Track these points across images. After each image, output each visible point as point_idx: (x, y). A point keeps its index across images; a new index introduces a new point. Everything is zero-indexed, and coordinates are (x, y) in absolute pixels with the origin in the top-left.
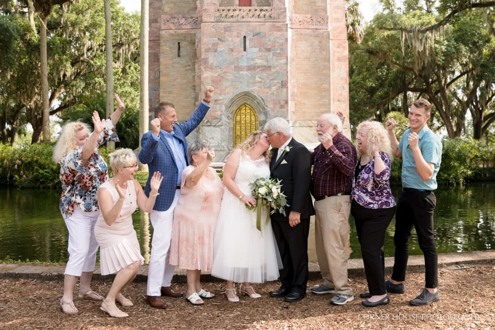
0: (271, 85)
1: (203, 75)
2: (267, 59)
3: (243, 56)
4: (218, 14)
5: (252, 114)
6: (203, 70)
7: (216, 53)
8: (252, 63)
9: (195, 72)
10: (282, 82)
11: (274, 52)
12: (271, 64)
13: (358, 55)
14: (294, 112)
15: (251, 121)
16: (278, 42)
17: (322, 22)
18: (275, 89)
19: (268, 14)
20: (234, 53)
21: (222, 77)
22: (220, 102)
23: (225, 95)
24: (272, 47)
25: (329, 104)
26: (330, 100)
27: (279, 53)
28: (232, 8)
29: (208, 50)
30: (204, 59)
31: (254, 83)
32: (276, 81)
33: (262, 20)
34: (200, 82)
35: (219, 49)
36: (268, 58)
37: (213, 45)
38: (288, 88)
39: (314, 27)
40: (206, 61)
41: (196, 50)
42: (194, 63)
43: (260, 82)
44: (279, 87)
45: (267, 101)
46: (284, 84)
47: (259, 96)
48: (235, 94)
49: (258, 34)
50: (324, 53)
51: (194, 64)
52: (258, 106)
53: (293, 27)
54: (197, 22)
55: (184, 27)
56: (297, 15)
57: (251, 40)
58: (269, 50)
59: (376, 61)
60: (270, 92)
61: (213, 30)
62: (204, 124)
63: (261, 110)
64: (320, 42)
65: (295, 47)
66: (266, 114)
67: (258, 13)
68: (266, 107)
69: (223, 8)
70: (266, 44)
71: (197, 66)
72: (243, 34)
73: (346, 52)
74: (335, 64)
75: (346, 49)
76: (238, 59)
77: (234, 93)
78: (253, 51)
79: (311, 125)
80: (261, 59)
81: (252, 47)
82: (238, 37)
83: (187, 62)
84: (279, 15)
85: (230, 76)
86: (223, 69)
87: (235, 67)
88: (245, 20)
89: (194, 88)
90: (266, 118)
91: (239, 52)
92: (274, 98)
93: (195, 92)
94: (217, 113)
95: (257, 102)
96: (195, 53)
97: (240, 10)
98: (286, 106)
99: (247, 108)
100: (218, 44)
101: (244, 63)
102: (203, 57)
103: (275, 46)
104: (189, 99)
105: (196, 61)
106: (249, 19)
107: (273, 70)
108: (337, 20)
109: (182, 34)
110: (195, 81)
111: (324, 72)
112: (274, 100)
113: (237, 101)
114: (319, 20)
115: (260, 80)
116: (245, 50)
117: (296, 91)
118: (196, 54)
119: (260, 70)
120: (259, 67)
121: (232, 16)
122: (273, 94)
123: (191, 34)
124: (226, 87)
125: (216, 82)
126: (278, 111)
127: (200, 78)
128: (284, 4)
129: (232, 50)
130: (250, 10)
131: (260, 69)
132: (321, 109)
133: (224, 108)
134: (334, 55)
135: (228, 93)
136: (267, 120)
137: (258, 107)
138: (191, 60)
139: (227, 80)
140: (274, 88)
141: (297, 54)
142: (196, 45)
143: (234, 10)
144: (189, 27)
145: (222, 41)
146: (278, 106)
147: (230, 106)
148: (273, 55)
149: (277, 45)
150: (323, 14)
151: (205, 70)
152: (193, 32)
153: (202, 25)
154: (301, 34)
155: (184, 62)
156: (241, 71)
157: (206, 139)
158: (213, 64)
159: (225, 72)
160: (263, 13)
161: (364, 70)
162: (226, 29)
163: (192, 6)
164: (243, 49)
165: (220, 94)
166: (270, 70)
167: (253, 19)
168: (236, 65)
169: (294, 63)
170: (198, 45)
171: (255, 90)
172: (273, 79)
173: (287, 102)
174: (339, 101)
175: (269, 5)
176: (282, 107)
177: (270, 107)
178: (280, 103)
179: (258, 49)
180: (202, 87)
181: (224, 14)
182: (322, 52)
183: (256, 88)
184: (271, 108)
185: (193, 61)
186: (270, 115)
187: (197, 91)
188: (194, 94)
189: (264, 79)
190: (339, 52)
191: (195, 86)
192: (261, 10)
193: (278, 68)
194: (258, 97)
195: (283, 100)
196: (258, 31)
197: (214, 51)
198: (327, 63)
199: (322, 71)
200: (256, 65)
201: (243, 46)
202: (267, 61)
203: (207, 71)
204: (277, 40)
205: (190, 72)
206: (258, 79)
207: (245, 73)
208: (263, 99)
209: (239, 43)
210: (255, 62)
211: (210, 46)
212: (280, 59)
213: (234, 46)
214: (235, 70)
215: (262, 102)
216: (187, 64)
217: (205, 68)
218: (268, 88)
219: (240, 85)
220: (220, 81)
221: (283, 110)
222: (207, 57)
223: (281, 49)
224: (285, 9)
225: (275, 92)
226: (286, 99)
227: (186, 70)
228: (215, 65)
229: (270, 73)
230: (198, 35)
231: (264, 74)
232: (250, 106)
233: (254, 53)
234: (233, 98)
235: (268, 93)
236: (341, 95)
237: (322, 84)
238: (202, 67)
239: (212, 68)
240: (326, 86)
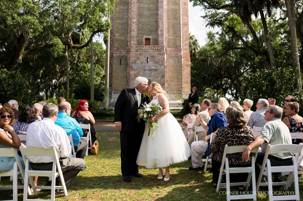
2: (156, 66)
3: (146, 65)
4: (137, 48)
7: (136, 64)
8: (150, 68)
9: (127, 71)
10: (162, 76)
11: (159, 63)
12: (158, 68)
14: (167, 88)
17: (179, 51)
19: (157, 49)
20: (143, 64)
21: (138, 74)
26: (182, 83)
27: (161, 64)
28: (142, 46)
29: (133, 63)
31: (151, 76)
32: (160, 75)
33: (154, 51)
34: (129, 75)
35: (137, 62)
37: (135, 60)
38: (165, 78)
39: (176, 53)
40: (132, 67)
41: (127, 62)
43: (154, 76)
44: (161, 78)
49: (153, 56)
50: (180, 64)
51: (127, 68)
53: (167, 53)
54: (128, 51)
55: (123, 53)
56: (169, 48)
57: (150, 59)
58: (157, 63)
61: (135, 55)
64: (178, 59)
65: (168, 61)
67: (153, 48)
69: (139, 46)
70: (156, 60)
71: (128, 69)
72: (147, 56)
74: (185, 68)
75: (189, 61)
76: (144, 66)
78: (150, 63)
79: (174, 93)
80: (154, 66)
81: (150, 62)
82: (145, 57)
84: (161, 49)
85: (141, 73)
86: (138, 70)
87: (143, 69)
88: (147, 51)
91: (145, 63)
96: (127, 64)
97: (146, 47)
100: (137, 60)
101: (147, 68)
102: (131, 65)
103: (159, 61)
104: (125, 82)
106: (149, 50)
107: (159, 71)
108: (186, 49)
109: (122, 56)
110: (127, 75)
111: (180, 71)
114: (178, 50)
115: (153, 75)
116: (147, 62)
117: (168, 79)
120: (153, 70)
121: (142, 49)
123: (126, 56)
127: (129, 73)
128: (163, 45)
129: (142, 63)
130: (150, 47)
132: (179, 87)
134: (184, 64)
138: (125, 66)
139: (140, 75)
140: (159, 78)
141: (169, 64)
143: (143, 47)
144: (125, 53)
148: (159, 65)
149: (160, 61)
150: (179, 48)
152: (126, 55)
153: (130, 53)
154: (170, 56)
155: (123, 67)
159: (139, 72)
160: (155, 48)
162: (140, 54)
163: (126, 44)
164: (146, 62)
166: (158, 71)
167: (151, 50)
169: (167, 68)
170: (128, 60)
171: (151, 79)
173: (164, 84)
174: (186, 83)
175: (157, 45)
179: (153, 62)
180: (130, 77)
181: (139, 48)
187: (128, 79)
189: (155, 74)
190: (186, 63)
191: (127, 77)
192: (154, 47)
193: (161, 70)
196: (153, 55)
198: (181, 68)
201: (147, 61)
203: (132, 71)
204: (160, 59)
205: (125, 71)
206: (152, 74)
207: (147, 72)
209: (145, 60)
211: (134, 61)
212: (162, 67)
213: (143, 61)
214: (143, 71)
218: (157, 78)
220: (137, 75)
223: (162, 63)
224: (164, 46)
227: (124, 70)
228: (135, 68)
229: (158, 72)
230: (128, 56)
231: (155, 72)
235: (157, 80)
236: (187, 80)
237: (179, 76)
238: (130, 70)
239: (134, 70)
240: (180, 77)
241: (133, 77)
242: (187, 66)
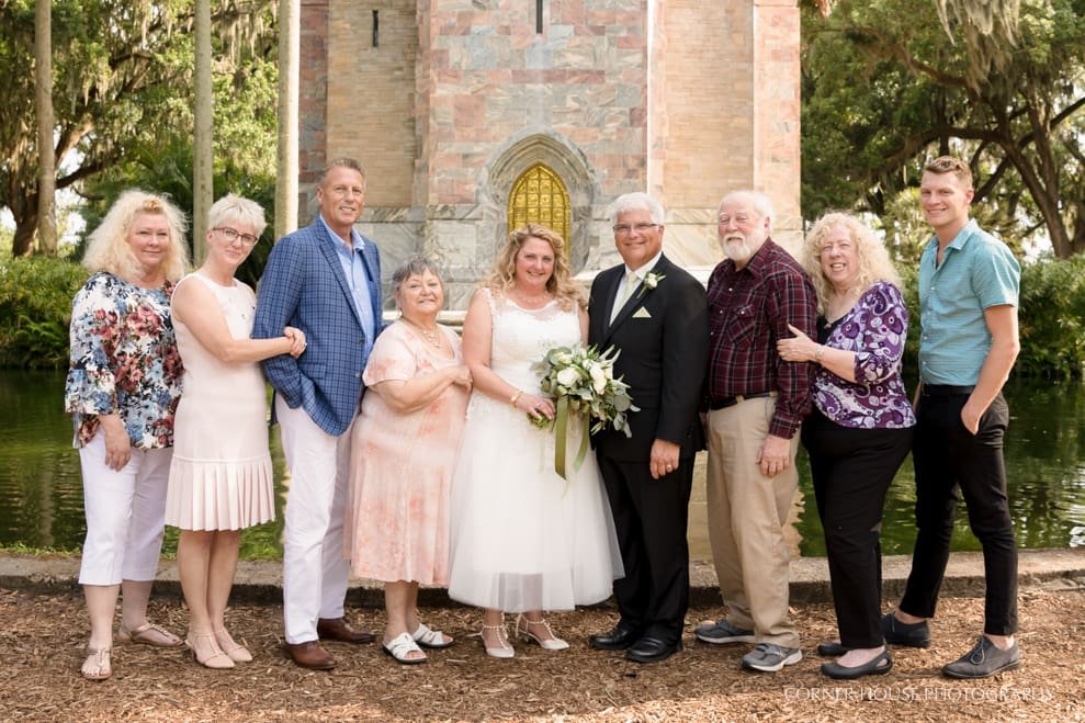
0: (603, 119)
1: (434, 92)
2: (594, 53)
3: (533, 45)
5: (556, 190)
6: (436, 79)
7: (468, 38)
8: (557, 63)
9: (415, 86)
10: (632, 110)
11: (612, 35)
12: (604, 65)
13: (824, 43)
14: (660, 188)
15: (552, 208)
16: (624, 11)
18: (614, 130)
20: (513, 39)
21: (482, 98)
22: (476, 160)
23: (488, 141)
24: (608, 23)
25: (751, 167)
26: (751, 157)
27: (626, 40)
29: (446, 31)
30: (436, 52)
31: (562, 114)
32: (617, 109)
34: (427, 110)
35: (475, 29)
36: (598, 52)
37: (461, 16)
38: (646, 125)
40: (441, 57)
41: (417, 29)
42: (414, 61)
43: (577, 111)
44: (625, 125)
45: (593, 158)
46: (637, 117)
47: (574, 146)
48: (515, 141)
50: (739, 39)
51: (412, 64)
52: (572, 170)
57: (554, 6)
58: (599, 31)
59: (873, 60)
60: (601, 137)
62: (436, 216)
63: (579, 181)
64: (729, 11)
65: (665, 24)
66: (590, 191)
68: (590, 175)
70: (593, 15)
71: (419, 69)
73: (795, 38)
74: (767, 68)
75: (794, 31)
76: (521, 53)
77: (510, 138)
79: (704, 219)
80: (580, 54)
81: (557, 23)
83: (395, 60)
85: (502, 95)
86: (483, 77)
87: (514, 72)
89: (411, 123)
90: (592, 202)
91: (525, 35)
92: (612, 151)
93: (414, 135)
94: (467, 187)
95: (568, 161)
96: (416, 38)
98: (641, 172)
99: (543, 176)
100: (472, 15)
101: (537, 64)
102: (435, 46)
103: (615, 22)
104: (401, 153)
105: (418, 57)
107: (610, 81)
110: (413, 107)
111: (738, 86)
112: (610, 156)
113: (519, 159)
115: (575, 105)
116: (539, 29)
117: (666, 133)
118: (418, 40)
119: (577, 82)
120: (574, 73)
122: (609, 141)
124: (492, 124)
125: (468, 111)
126: (621, 184)
127: (426, 98)
129: (507, 31)
131: (576, 78)
132: (731, 181)
133: (484, 174)
134: (763, 45)
135: (495, 139)
136: (594, 206)
137: (569, 171)
138: (404, 54)
139: (494, 105)
140: (611, 127)
141: (669, 40)
142: (417, 17)
145: (484, 8)
146: (621, 172)
147: (502, 170)
148: (610, 44)
149: (619, 17)
151: (439, 80)
155: (388, 60)
156: (530, 82)
157: (441, 251)
158: (459, 64)
159: (489, 86)
161: (842, 82)
164: (533, 28)
165: (477, 141)
166: (603, 81)
168: (518, 67)
169: (661, 64)
170: (421, 18)
171: (563, 130)
172: (608, 105)
173: (643, 163)
174: (774, 159)
176: (631, 173)
177: (600, 174)
178: (625, 165)
179: (571, 28)
180: (431, 121)
182: (734, 35)
183: (564, 125)
184: (604, 176)
185: (409, 57)
186: (599, 193)
187: (418, 132)
188: (413, 139)
189: (586, 103)
190: (776, 38)
191: (413, 120)
193: (621, 77)
194: (570, 148)
195: (634, 157)
197: (461, 31)
198: (744, 66)
199: (733, 85)
200: (568, 68)
201: (534, 20)
202: (595, 59)
203: (445, 81)
204: (621, 6)
205: (401, 84)
206: (571, 104)
207: (539, 87)
208: (582, 154)
209: (526, 13)
210: (564, 61)
211: (453, 20)
212: (628, 54)
213: (512, 21)
214: (514, 83)
215: (582, 161)
216: (396, 65)
217: (439, 74)
218: (598, 125)
219: (527, 118)
220: (477, 107)
221: (632, 181)
222: (445, 48)
223: (629, 29)
225: (614, 137)
226: (641, 153)
227: (396, 80)
228: (464, 67)
229: (603, 87)
231: (588, 92)
232: (550, 170)
233: (564, 38)
234: (509, 152)
235: (596, 138)
236: (779, 145)
237: (733, 117)
238: (432, 73)
239: (456, 76)
240: (742, 122)
241: (450, 120)
242: (776, 56)
